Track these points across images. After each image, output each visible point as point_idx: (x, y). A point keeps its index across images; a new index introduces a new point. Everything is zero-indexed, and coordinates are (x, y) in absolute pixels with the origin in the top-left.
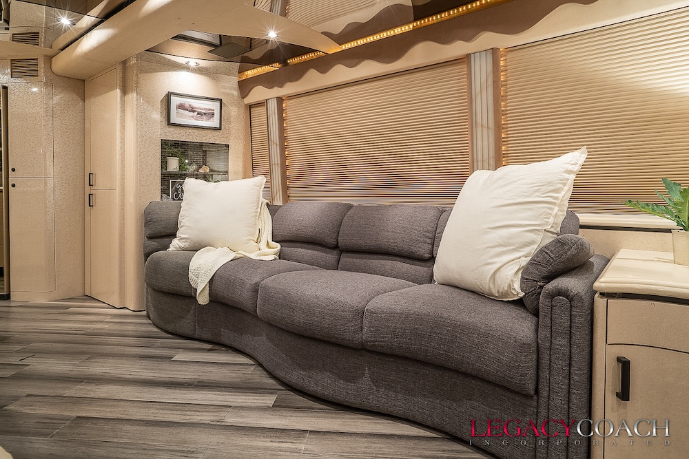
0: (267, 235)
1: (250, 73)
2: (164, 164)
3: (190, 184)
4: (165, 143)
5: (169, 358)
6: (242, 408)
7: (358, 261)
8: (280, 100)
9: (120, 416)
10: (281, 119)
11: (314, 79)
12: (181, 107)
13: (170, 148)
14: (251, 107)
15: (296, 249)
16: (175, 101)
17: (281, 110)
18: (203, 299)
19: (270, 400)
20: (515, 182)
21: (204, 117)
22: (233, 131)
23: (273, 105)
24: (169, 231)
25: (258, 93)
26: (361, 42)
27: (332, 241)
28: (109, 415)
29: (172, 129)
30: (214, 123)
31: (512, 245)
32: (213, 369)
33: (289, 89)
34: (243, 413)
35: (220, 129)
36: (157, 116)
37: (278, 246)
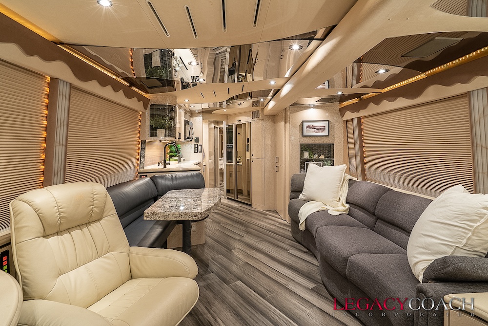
0: (343, 199)
1: (346, 103)
2: (301, 155)
3: (312, 166)
4: (301, 145)
5: (287, 250)
6: (298, 284)
7: (384, 226)
8: (359, 119)
9: (257, 268)
10: (360, 130)
11: (372, 109)
12: (309, 127)
13: (304, 148)
14: (347, 121)
15: (356, 210)
16: (306, 124)
17: (360, 124)
18: (302, 228)
19: (312, 285)
20: (448, 206)
21: (320, 131)
22: (336, 136)
23: (355, 122)
24: (300, 190)
25: (349, 115)
26: (398, 85)
27: (372, 210)
28: (255, 266)
29: (304, 138)
30: (325, 133)
31: (430, 250)
32: (300, 262)
33: (362, 113)
34: (297, 286)
35: (329, 136)
36: (298, 132)
37: (348, 206)
